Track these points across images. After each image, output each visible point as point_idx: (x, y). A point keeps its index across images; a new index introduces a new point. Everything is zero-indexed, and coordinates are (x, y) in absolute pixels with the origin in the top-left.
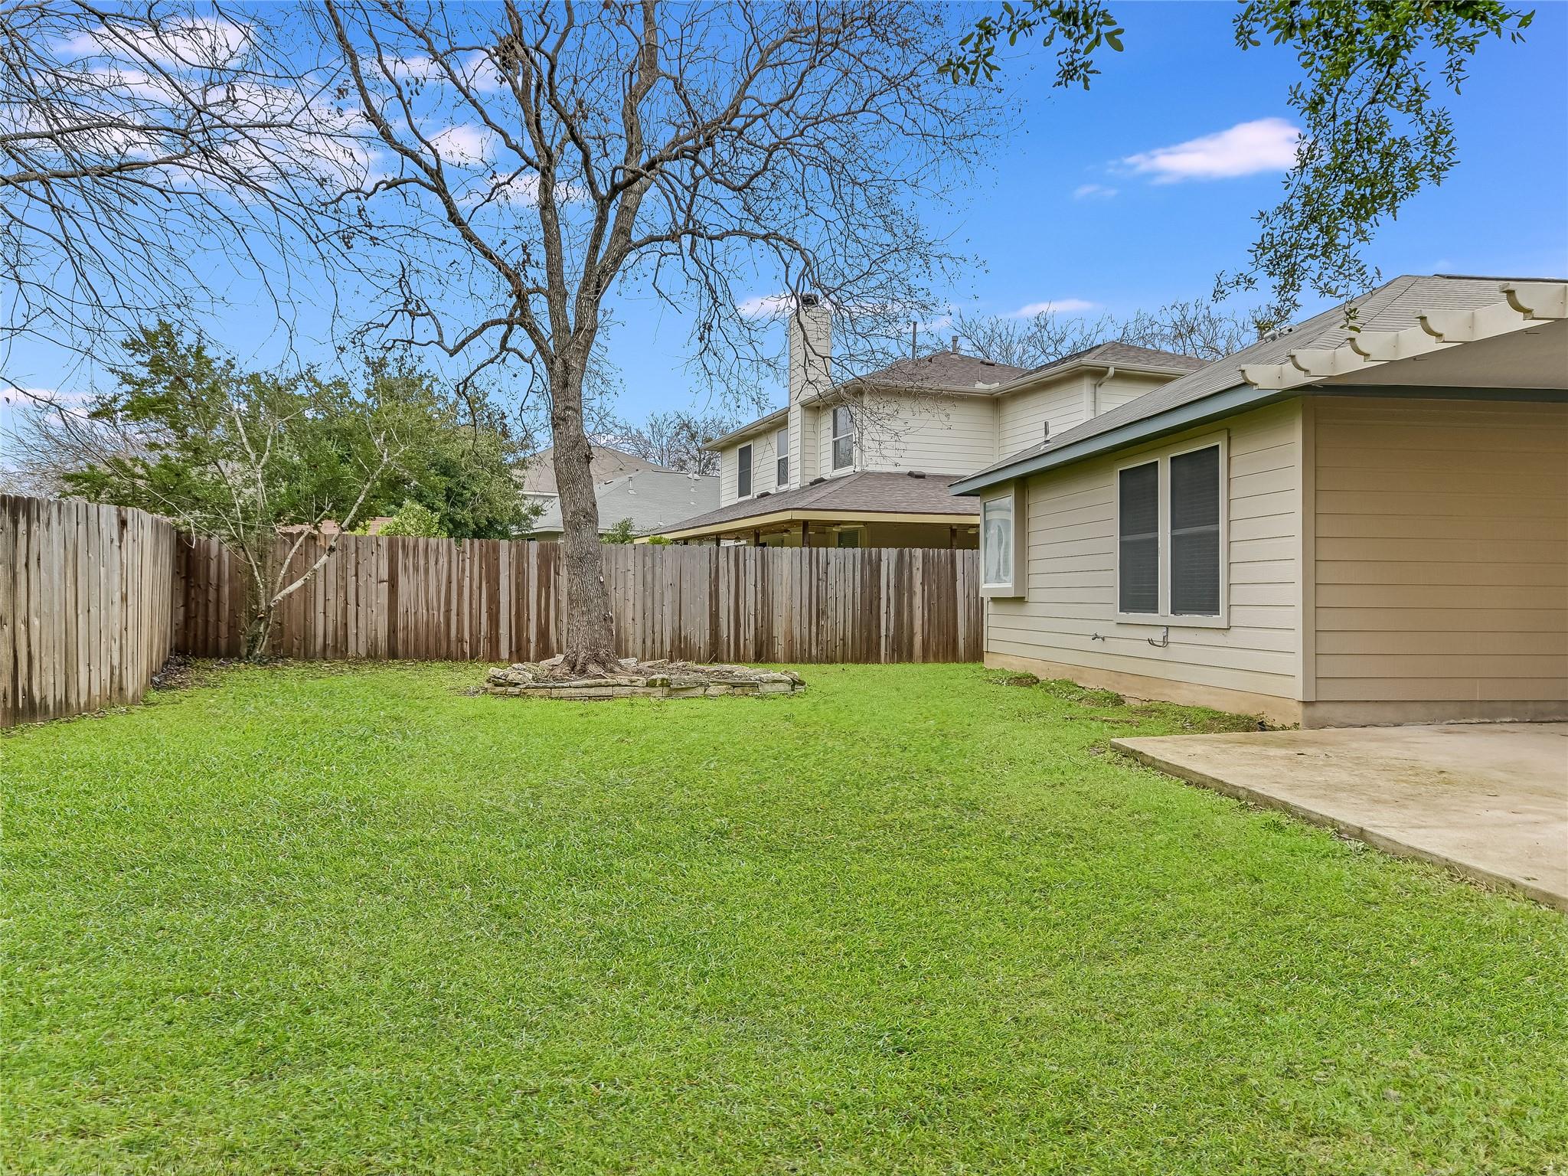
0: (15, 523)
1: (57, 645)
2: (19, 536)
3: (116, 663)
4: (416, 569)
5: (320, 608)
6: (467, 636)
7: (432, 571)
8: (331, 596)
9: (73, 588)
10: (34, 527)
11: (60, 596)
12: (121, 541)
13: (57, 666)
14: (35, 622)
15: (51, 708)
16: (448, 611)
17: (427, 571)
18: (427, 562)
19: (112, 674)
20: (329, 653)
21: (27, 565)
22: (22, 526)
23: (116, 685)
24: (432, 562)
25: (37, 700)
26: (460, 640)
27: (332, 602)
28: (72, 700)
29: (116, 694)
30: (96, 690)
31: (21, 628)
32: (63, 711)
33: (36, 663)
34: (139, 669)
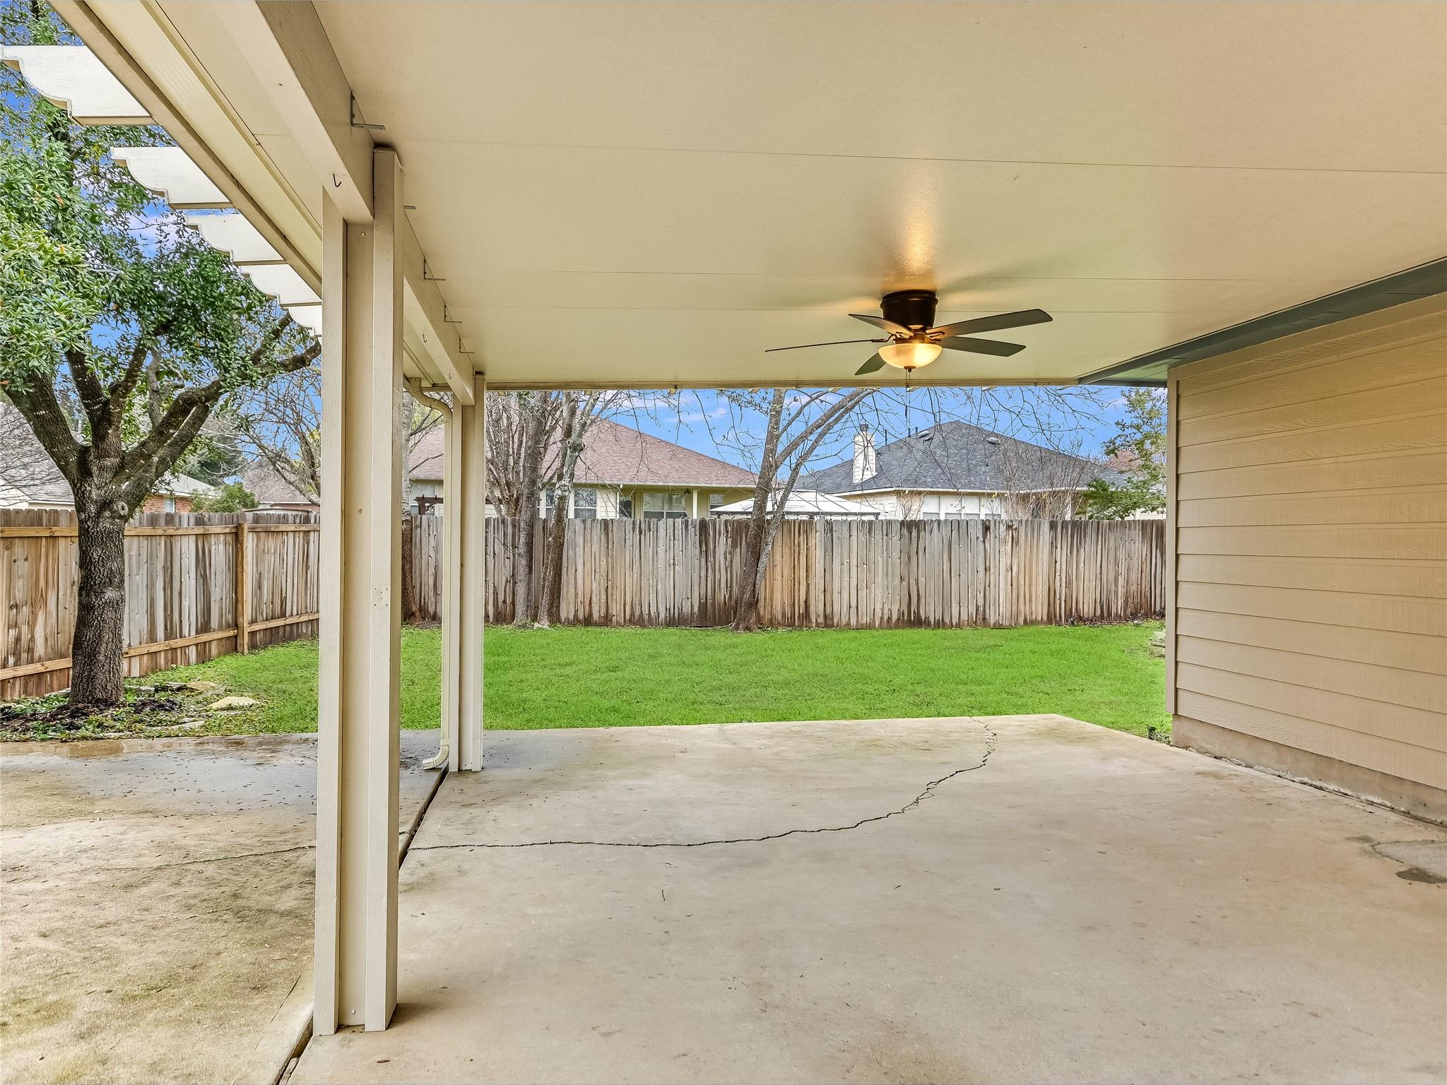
0: (910, 533)
1: (936, 591)
2: (912, 538)
3: (981, 603)
9: (948, 564)
10: (922, 534)
11: (939, 568)
12: (985, 537)
13: (936, 602)
14: (922, 580)
15: (932, 623)
19: (977, 610)
21: (917, 552)
22: (914, 534)
23: (981, 616)
25: (923, 618)
28: (947, 620)
29: (980, 621)
30: (964, 617)
31: (913, 582)
32: (940, 624)
33: (923, 601)
34: (1004, 608)
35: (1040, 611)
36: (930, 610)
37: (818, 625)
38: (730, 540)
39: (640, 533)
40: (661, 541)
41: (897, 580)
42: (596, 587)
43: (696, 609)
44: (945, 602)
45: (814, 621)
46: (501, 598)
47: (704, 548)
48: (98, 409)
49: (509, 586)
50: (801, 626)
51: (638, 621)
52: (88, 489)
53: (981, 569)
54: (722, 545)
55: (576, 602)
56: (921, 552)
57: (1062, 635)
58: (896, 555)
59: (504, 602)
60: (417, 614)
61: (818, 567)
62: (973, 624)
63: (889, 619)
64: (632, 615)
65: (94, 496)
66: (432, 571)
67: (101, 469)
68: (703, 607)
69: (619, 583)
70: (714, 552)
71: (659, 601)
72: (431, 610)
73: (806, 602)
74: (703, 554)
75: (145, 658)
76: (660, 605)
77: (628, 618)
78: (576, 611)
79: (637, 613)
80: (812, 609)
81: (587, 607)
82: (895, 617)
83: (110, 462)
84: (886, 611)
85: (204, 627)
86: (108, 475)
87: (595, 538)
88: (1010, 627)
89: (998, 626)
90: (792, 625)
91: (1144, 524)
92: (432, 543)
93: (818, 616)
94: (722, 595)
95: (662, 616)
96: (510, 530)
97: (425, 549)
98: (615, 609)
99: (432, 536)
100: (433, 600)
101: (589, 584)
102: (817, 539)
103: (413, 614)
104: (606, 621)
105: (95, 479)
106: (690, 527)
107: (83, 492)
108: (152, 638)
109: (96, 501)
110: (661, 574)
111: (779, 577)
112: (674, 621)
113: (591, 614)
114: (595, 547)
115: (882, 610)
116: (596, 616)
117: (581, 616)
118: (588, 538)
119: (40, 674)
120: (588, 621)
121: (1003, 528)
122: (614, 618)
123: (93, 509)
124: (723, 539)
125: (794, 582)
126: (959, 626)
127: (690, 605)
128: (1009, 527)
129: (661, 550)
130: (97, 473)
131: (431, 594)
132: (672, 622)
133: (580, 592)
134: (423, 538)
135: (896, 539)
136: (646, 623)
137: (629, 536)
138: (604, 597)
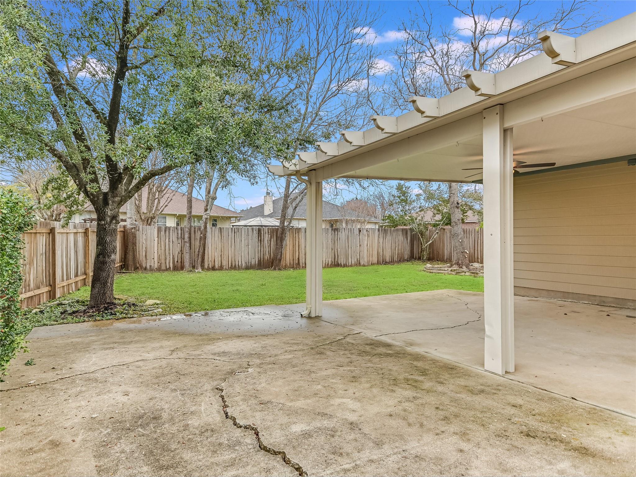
0: (335, 232)
1: (344, 254)
3: (358, 258)
4: (467, 237)
5: (446, 248)
6: (479, 257)
7: (470, 237)
8: (448, 245)
9: (348, 244)
10: (339, 233)
11: (344, 245)
12: (359, 234)
13: (344, 258)
14: (339, 250)
15: (343, 265)
16: (475, 250)
17: (469, 238)
18: (469, 235)
19: (357, 260)
20: (448, 260)
22: (336, 233)
23: (358, 262)
24: (471, 235)
25: (340, 263)
26: (478, 258)
27: (448, 246)
28: (347, 264)
29: (358, 264)
30: (353, 263)
31: (336, 251)
32: (345, 266)
33: (339, 257)
34: (366, 260)
35: (375, 260)
36: (342, 261)
37: (303, 267)
38: (269, 236)
39: (235, 233)
40: (243, 236)
41: (331, 250)
42: (217, 254)
43: (257, 262)
44: (347, 258)
45: (301, 265)
46: (176, 260)
47: (260, 239)
48: (117, 176)
49: (180, 255)
50: (296, 268)
51: (234, 267)
52: (107, 210)
53: (358, 245)
54: (267, 237)
55: (208, 261)
56: (338, 239)
57: (393, 268)
58: (330, 241)
59: (177, 262)
60: (140, 268)
61: (302, 246)
62: (356, 265)
63: (328, 264)
64: (232, 265)
65: (109, 214)
66: (144, 249)
67: (113, 202)
68: (259, 261)
69: (226, 253)
70: (264, 240)
71: (242, 260)
72: (144, 266)
73: (298, 259)
74: (260, 241)
75: (61, 288)
76: (243, 261)
77: (230, 266)
78: (209, 265)
79: (233, 265)
80: (301, 261)
81: (213, 263)
82: (330, 263)
83: (117, 199)
84: (327, 261)
85: (76, 275)
86: (115, 205)
87: (216, 235)
88: (367, 266)
89: (364, 266)
90: (293, 267)
91: (403, 230)
92: (144, 237)
93: (303, 264)
94: (267, 256)
95: (244, 265)
96: (180, 232)
97: (141, 240)
98: (225, 263)
99: (144, 234)
100: (145, 262)
101: (214, 254)
102: (302, 235)
103: (138, 268)
104: (221, 268)
105: (110, 206)
106: (254, 230)
107: (104, 212)
108: (63, 280)
109: (110, 216)
110: (243, 249)
111: (288, 249)
112: (249, 267)
113: (214, 266)
114: (216, 238)
115: (326, 261)
116: (217, 266)
117: (210, 267)
118: (213, 235)
119: (32, 297)
120: (213, 269)
121: (365, 231)
122: (224, 267)
123: (108, 219)
124: (267, 235)
125: (294, 251)
126: (351, 266)
127: (254, 261)
128: (367, 231)
129: (243, 239)
130: (111, 204)
131: (144, 259)
132: (248, 268)
133: (210, 257)
134: (140, 235)
135: (330, 235)
136: (237, 268)
137: (230, 233)
138: (220, 259)
